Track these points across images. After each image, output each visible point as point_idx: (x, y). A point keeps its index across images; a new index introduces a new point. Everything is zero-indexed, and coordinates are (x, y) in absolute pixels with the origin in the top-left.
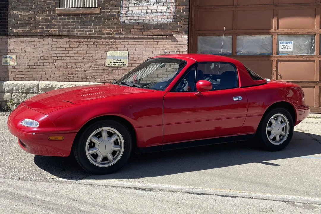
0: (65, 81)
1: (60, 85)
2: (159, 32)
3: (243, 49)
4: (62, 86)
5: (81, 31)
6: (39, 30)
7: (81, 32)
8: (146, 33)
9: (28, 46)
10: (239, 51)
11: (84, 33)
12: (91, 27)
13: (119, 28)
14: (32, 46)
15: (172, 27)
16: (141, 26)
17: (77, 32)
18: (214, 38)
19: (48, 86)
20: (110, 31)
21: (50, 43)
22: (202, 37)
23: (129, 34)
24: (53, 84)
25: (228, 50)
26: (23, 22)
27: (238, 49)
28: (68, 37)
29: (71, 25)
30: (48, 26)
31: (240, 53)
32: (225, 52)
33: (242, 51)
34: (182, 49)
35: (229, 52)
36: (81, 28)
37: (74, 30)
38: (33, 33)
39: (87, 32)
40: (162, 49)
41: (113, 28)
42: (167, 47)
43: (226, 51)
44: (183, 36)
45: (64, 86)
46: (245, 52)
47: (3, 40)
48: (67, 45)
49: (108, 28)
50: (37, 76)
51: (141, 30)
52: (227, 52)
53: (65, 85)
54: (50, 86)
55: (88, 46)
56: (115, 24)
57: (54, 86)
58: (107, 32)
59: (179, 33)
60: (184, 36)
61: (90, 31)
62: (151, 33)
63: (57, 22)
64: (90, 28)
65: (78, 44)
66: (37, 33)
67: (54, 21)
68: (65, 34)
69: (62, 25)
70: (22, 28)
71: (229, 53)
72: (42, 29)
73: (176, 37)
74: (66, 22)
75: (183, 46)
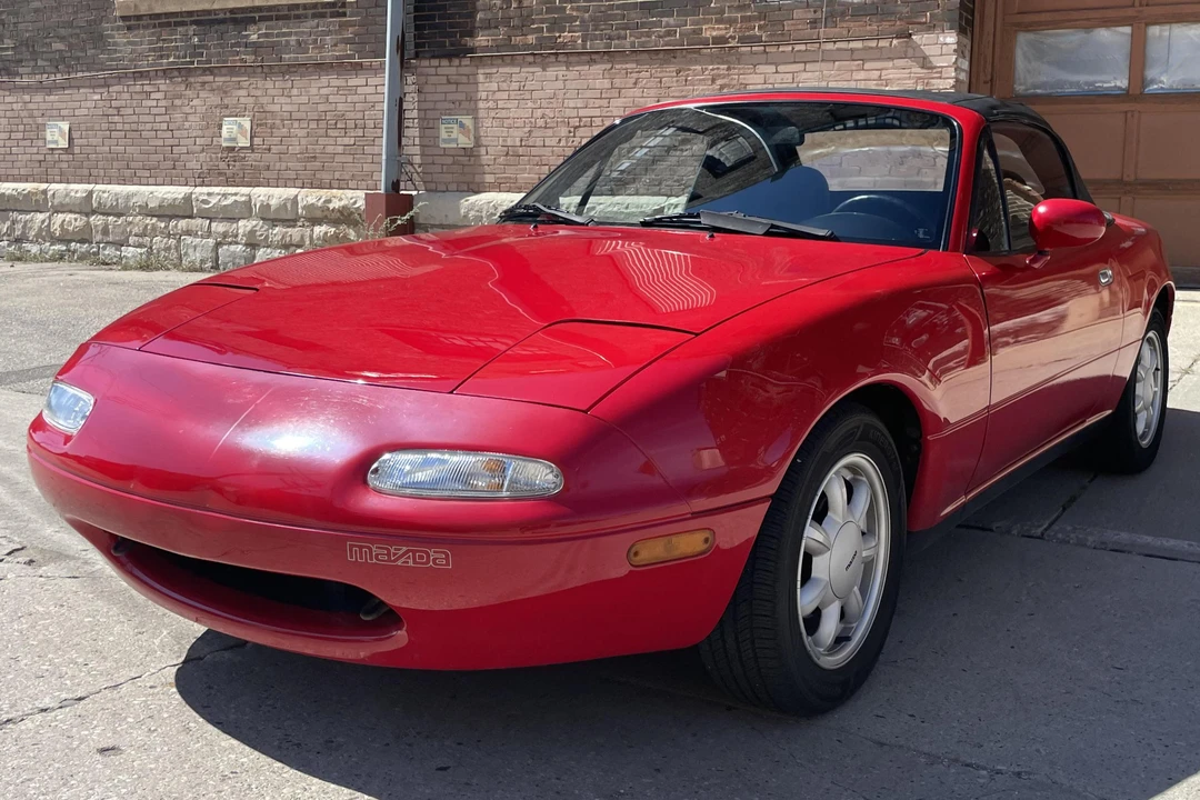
0: (602, 195)
2: (868, 28)
3: (1166, 71)
5: (642, 34)
6: (531, 39)
7: (643, 39)
8: (832, 31)
9: (504, 86)
10: (1153, 81)
11: (655, 42)
12: (671, 21)
13: (749, 19)
14: (515, 86)
15: (908, 9)
16: (815, 12)
17: (632, 39)
18: (1069, 38)
20: (724, 32)
21: (560, 77)
22: (1030, 36)
23: (780, 38)
24: (570, 204)
25: (1115, 79)
26: (489, 16)
27: (1150, 74)
28: (610, 56)
29: (614, 17)
30: (556, 25)
31: (1155, 86)
32: (1105, 85)
33: (1164, 79)
34: (939, 81)
35: (1119, 84)
36: (643, 25)
37: (623, 32)
38: (515, 48)
39: (660, 37)
41: (731, 22)
42: (891, 76)
43: (1109, 82)
44: (941, 39)
46: (1174, 82)
47: (440, 71)
48: (606, 81)
49: (719, 21)
50: (525, 178)
51: (814, 23)
52: (1113, 85)
53: (601, 206)
55: (661, 82)
56: (739, 6)
58: (714, 34)
59: (930, 27)
60: (945, 37)
61: (668, 34)
62: (845, 32)
63: (578, 9)
64: (668, 25)
65: (635, 75)
66: (527, 46)
67: (572, 8)
68: (600, 45)
69: (592, 19)
70: (486, 32)
71: (1120, 88)
72: (539, 35)
73: (919, 43)
74: (603, 9)
75: (941, 72)
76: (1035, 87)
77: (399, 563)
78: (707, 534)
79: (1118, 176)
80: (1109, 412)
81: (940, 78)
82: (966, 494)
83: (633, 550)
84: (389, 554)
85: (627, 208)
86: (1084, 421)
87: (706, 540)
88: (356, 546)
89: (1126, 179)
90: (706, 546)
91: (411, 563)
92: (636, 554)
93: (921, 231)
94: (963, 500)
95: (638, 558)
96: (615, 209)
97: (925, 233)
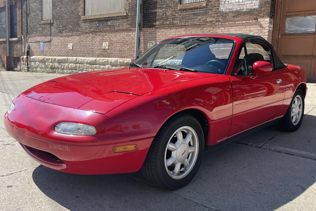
2: (247, 17)
5: (193, 21)
6: (168, 23)
7: (193, 22)
8: (238, 19)
9: (162, 34)
11: (196, 22)
12: (200, 17)
13: (218, 16)
14: (164, 34)
15: (257, 12)
16: (234, 14)
17: (191, 22)
18: (300, 19)
19: (172, 63)
20: (212, 19)
21: (174, 32)
22: (290, 19)
23: (225, 21)
24: (175, 61)
25: (312, 29)
26: (159, 17)
28: (185, 26)
29: (187, 17)
30: (174, 19)
32: (309, 31)
35: (313, 30)
36: (193, 18)
37: (189, 20)
38: (165, 25)
39: (197, 21)
40: (249, 32)
41: (214, 17)
42: (252, 29)
43: (310, 30)
44: (265, 20)
47: (148, 31)
48: (184, 32)
49: (211, 17)
51: (234, 17)
52: (311, 30)
54: (174, 63)
55: (197, 32)
56: (216, 13)
57: (176, 63)
58: (210, 20)
59: (263, 17)
60: (266, 19)
61: (199, 20)
62: (241, 19)
63: (179, 15)
64: (199, 18)
65: (191, 31)
66: (167, 24)
67: (177, 15)
68: (183, 24)
69: (182, 17)
70: (158, 21)
71: (313, 31)
72: (170, 22)
73: (260, 21)
74: (184, 15)
75: (265, 28)
76: (290, 31)
77: (59, 149)
78: (135, 146)
79: (311, 54)
80: (283, 116)
81: (265, 30)
82: (228, 137)
83: (114, 149)
86: (273, 118)
87: (135, 147)
90: (135, 149)
91: (61, 149)
92: (115, 150)
93: (219, 70)
94: (226, 138)
95: (116, 151)
97: (220, 70)
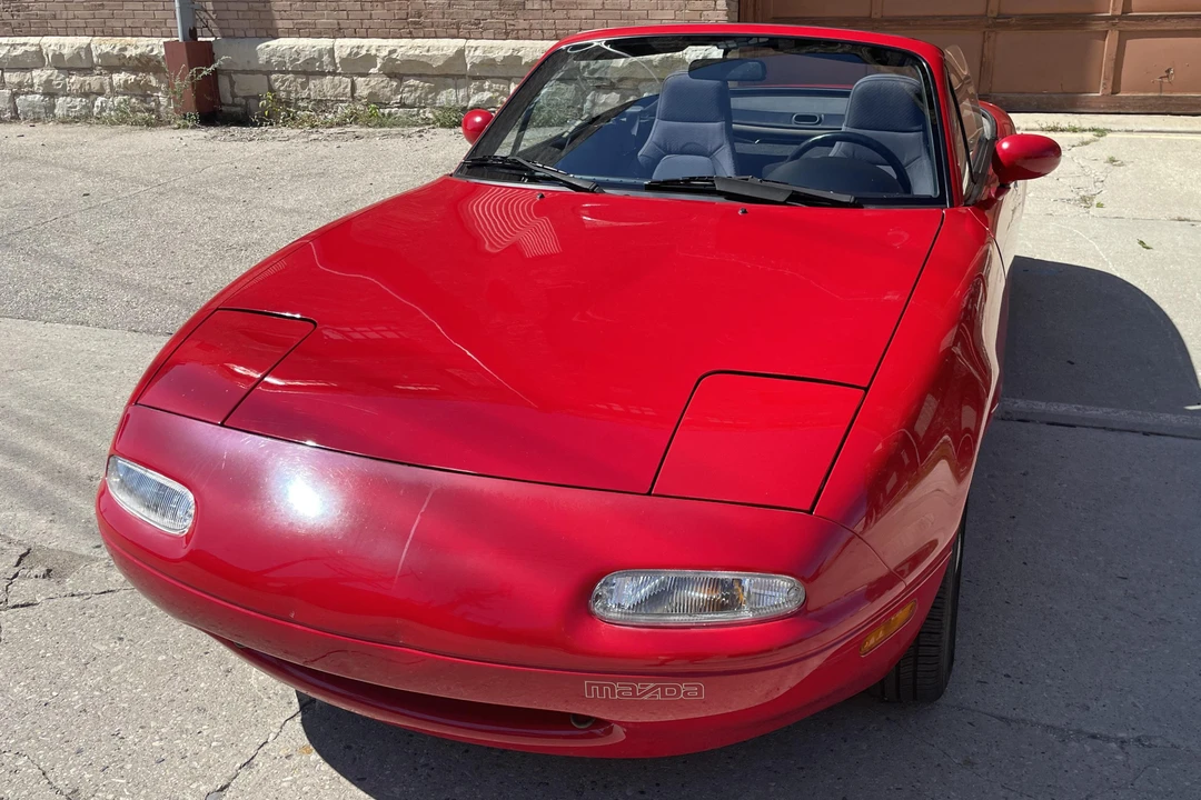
1: (388, 49)
4: (395, 51)
45: (399, 50)
50: (325, 23)
53: (402, 49)
57: (373, 52)
77: (645, 698)
84: (634, 691)
85: (428, 51)
88: (605, 685)
89: (874, 16)
91: (659, 697)
96: (417, 52)
